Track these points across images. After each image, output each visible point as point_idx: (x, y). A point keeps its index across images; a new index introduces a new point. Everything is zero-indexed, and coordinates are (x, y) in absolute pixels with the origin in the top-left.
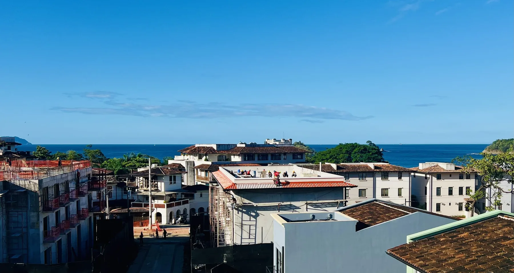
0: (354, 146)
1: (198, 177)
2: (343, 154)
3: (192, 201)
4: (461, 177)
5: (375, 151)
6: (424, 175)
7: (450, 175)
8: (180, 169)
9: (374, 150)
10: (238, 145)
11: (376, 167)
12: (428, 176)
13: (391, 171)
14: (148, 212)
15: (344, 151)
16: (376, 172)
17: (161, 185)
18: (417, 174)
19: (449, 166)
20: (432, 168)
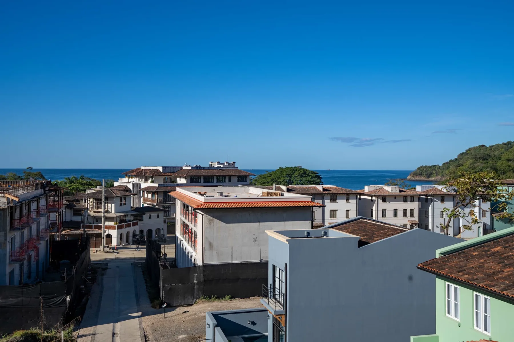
0: (294, 170)
1: (144, 200)
2: (283, 177)
3: (141, 222)
4: (405, 200)
6: (370, 198)
7: (395, 198)
8: (127, 191)
10: (184, 168)
11: (324, 190)
12: (374, 198)
13: (339, 194)
14: (101, 234)
15: (284, 174)
16: (325, 194)
17: (112, 207)
19: (394, 189)
20: (378, 191)
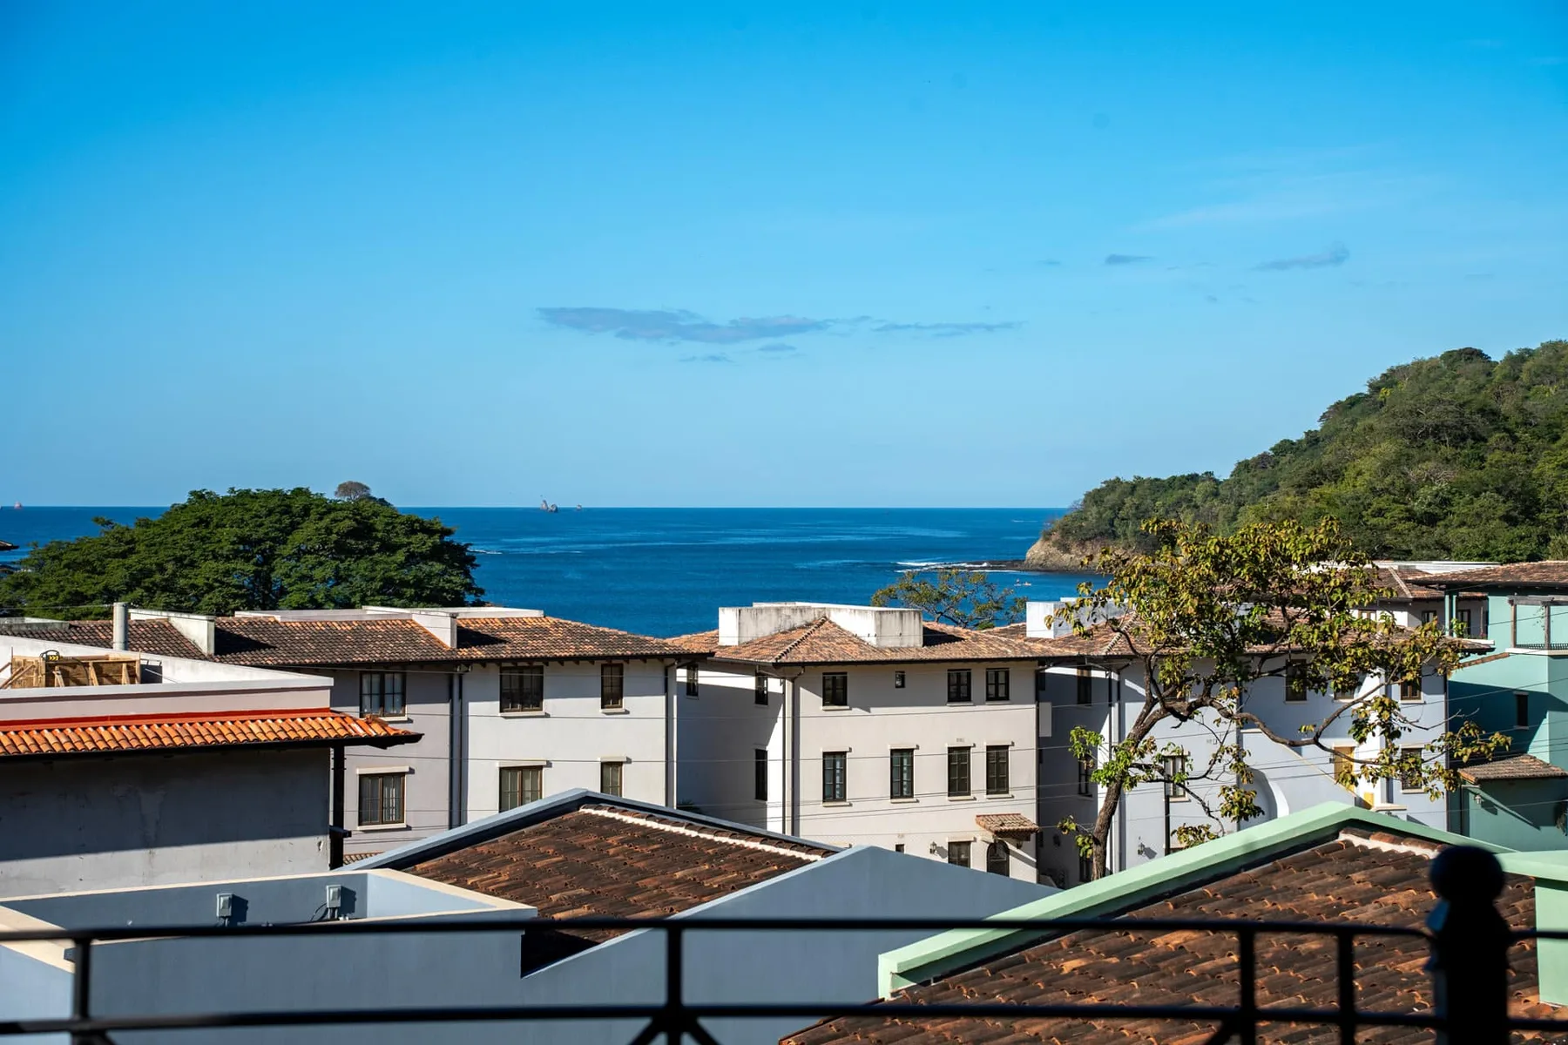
0: (290, 509)
2: (215, 557)
4: (959, 693)
6: (749, 683)
7: (896, 679)
9: (420, 535)
11: (465, 636)
12: (774, 685)
13: (561, 660)
15: (226, 538)
16: (469, 662)
18: (706, 678)
19: (892, 621)
20: (797, 635)
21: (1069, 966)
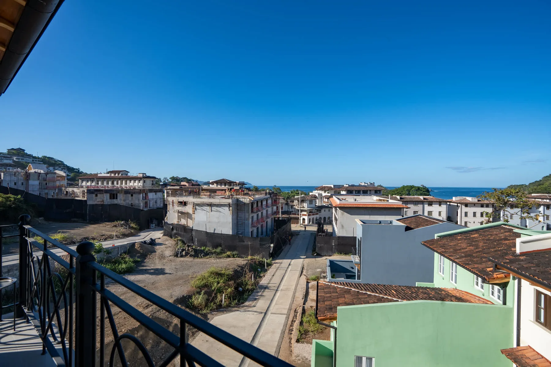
0: (412, 187)
1: (324, 202)
2: (405, 191)
3: (320, 213)
4: (482, 206)
5: (424, 190)
6: (456, 204)
7: (474, 205)
8: (315, 197)
10: (345, 186)
11: (424, 199)
12: (459, 205)
13: (434, 201)
14: (299, 218)
15: (406, 189)
16: (424, 201)
17: (305, 205)
18: (451, 204)
19: (474, 199)
20: (462, 200)
21: (459, 238)
